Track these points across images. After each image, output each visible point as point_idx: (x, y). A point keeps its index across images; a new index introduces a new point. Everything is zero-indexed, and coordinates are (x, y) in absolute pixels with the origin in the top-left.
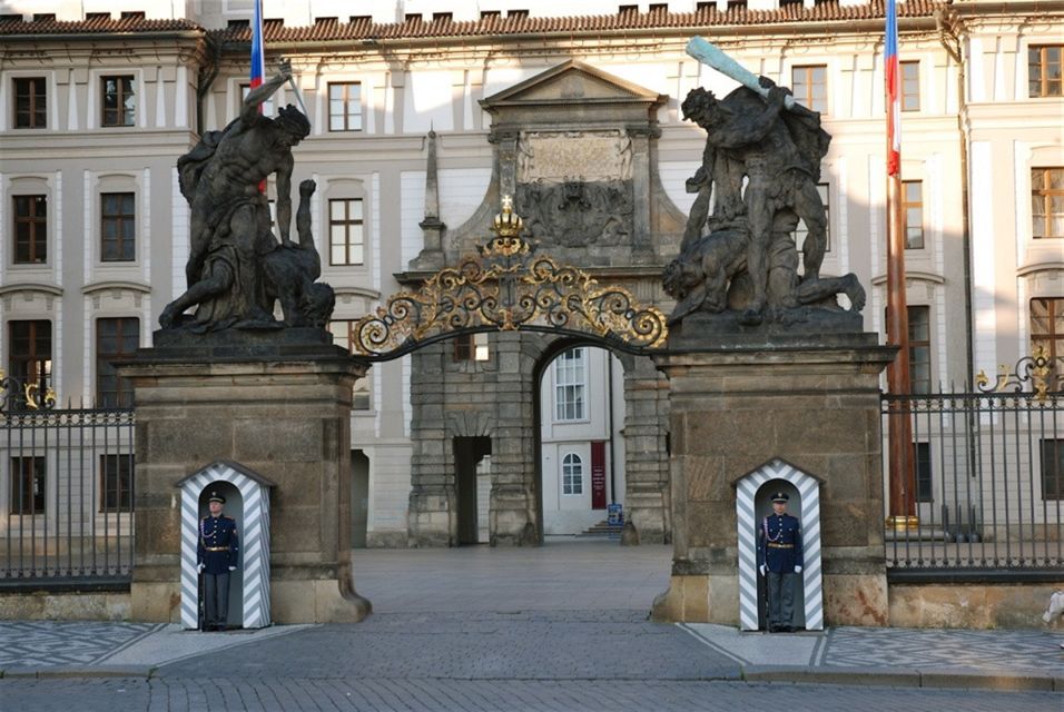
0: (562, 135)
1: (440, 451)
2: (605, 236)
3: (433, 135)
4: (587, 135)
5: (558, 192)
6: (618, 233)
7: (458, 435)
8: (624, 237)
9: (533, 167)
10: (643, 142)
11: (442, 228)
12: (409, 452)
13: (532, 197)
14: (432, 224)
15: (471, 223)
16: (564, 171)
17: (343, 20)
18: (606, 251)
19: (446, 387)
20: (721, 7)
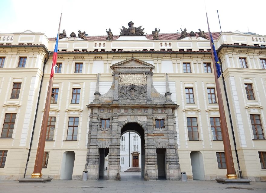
0: (130, 74)
1: (95, 151)
2: (140, 98)
3: (99, 74)
4: (136, 74)
5: (129, 87)
6: (143, 97)
7: (100, 147)
8: (145, 98)
9: (122, 81)
10: (149, 76)
11: (100, 94)
12: (86, 152)
13: (122, 88)
14: (97, 94)
15: (107, 94)
16: (130, 83)
17: (80, 50)
18: (140, 101)
19: (98, 135)
20: (166, 50)
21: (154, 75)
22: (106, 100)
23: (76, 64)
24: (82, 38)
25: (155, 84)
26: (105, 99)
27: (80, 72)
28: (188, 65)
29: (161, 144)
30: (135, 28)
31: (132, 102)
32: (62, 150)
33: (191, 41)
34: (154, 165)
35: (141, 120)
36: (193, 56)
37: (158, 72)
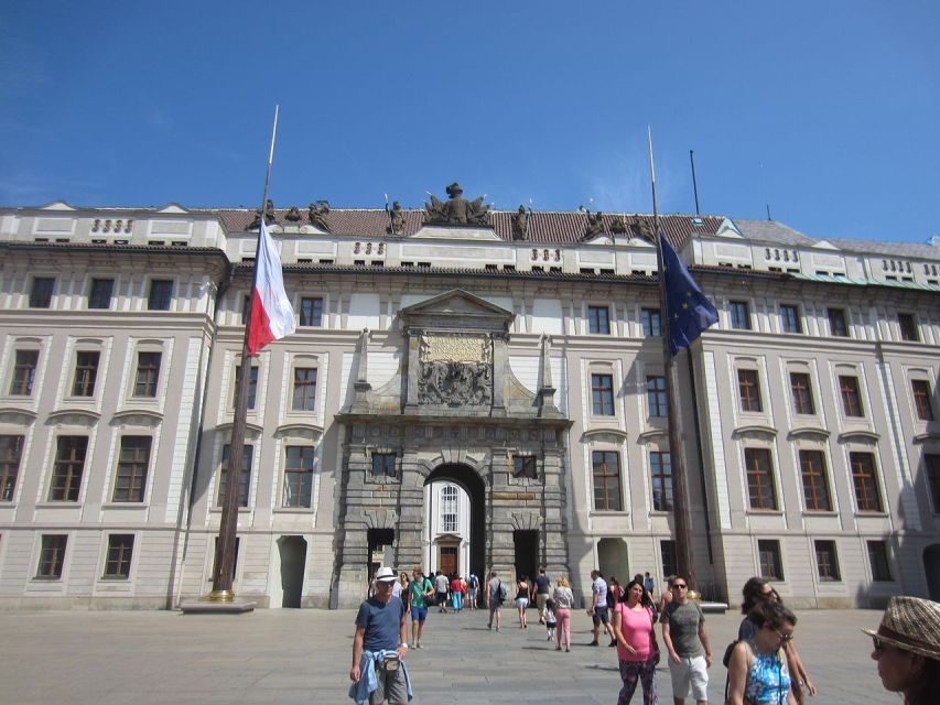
1: (358, 538)
2: (475, 398)
3: (366, 331)
4: (465, 336)
5: (446, 368)
6: (484, 397)
7: (371, 527)
9: (429, 353)
10: (500, 341)
11: (369, 387)
13: (429, 371)
14: (363, 385)
15: (388, 385)
16: (449, 356)
17: (316, 261)
18: (475, 408)
19: (364, 494)
20: (547, 270)
21: (512, 340)
22: (387, 403)
23: (304, 299)
24: (321, 226)
25: (515, 363)
26: (383, 399)
27: (314, 321)
28: (602, 313)
29: (527, 521)
30: (467, 205)
31: (454, 412)
32: (272, 533)
33: (614, 248)
34: (509, 573)
35: (477, 458)
36: (616, 289)
37: (522, 331)
